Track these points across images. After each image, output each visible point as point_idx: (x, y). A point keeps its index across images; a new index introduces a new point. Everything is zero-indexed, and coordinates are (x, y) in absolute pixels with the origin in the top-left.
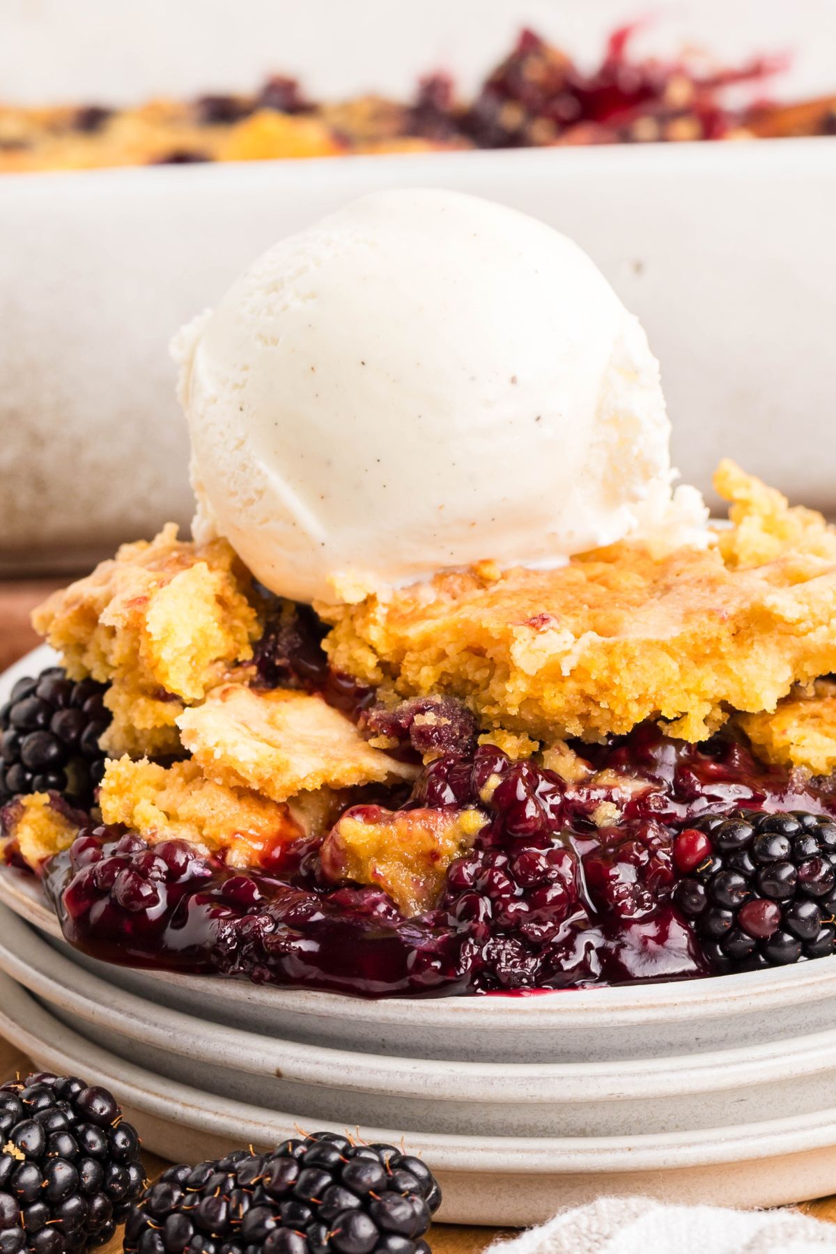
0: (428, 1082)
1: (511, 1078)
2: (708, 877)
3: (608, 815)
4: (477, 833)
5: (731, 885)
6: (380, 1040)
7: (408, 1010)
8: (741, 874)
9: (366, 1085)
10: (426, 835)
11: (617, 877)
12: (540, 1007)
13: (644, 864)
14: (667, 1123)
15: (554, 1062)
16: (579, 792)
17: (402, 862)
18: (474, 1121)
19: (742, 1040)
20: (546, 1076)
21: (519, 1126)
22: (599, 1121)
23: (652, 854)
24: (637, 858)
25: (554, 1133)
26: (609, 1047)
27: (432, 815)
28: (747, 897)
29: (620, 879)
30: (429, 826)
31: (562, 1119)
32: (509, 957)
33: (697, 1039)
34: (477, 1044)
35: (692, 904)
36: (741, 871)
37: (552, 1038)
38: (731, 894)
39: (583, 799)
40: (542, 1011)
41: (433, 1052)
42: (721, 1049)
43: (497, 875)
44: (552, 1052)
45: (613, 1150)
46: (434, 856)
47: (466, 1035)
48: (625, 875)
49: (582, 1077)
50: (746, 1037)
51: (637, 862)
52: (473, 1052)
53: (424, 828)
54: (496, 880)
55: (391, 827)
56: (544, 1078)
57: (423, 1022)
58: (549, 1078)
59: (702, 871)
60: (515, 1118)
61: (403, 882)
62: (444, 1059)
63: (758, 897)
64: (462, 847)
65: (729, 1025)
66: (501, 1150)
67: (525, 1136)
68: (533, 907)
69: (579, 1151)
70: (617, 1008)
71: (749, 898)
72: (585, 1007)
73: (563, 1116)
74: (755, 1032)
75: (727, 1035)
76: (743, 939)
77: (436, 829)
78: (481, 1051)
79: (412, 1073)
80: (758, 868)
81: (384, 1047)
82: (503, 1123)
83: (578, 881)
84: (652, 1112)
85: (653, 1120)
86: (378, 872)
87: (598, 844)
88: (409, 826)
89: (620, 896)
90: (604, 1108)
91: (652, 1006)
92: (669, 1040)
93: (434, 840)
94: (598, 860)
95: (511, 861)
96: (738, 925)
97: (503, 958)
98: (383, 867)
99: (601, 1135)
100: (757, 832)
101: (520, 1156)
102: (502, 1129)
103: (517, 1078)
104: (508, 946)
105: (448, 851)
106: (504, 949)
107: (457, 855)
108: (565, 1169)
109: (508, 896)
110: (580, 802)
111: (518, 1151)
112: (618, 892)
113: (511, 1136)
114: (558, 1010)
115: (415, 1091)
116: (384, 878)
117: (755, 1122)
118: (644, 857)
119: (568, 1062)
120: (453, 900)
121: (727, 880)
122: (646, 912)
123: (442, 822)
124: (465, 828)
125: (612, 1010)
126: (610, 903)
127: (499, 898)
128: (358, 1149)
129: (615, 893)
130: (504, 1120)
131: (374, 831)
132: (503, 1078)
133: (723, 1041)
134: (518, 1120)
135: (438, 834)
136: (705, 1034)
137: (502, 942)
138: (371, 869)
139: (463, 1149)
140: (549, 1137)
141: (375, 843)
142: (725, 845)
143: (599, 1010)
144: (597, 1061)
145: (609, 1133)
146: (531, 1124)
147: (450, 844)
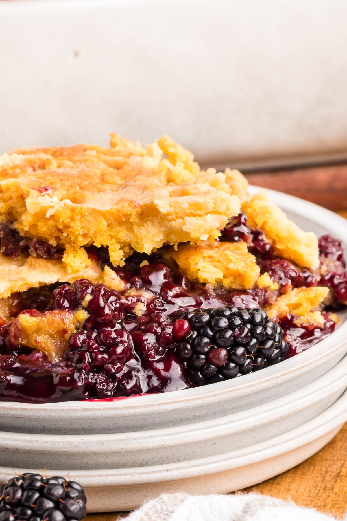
0: (72, 445)
1: (112, 441)
2: (192, 340)
3: (140, 310)
4: (84, 321)
5: (203, 342)
6: (42, 428)
7: (61, 411)
8: (208, 337)
9: (41, 449)
10: (61, 322)
11: (147, 340)
12: (125, 405)
13: (159, 334)
14: (180, 457)
15: (127, 432)
16: (127, 299)
17: (49, 335)
18: (90, 462)
19: (213, 415)
20: (128, 438)
21: (111, 463)
22: (149, 458)
23: (163, 329)
24: (156, 331)
25: (128, 466)
26: (153, 423)
27: (63, 312)
28: (211, 347)
29: (149, 341)
30: (62, 317)
31: (132, 459)
32: (101, 381)
33: (194, 416)
34: (90, 426)
35: (186, 354)
36: (207, 335)
37: (127, 420)
38: (204, 347)
39: (130, 303)
40: (126, 408)
41: (68, 431)
42: (204, 420)
43: (91, 342)
44: (126, 427)
45: (160, 471)
46: (65, 331)
47: (85, 422)
48: (150, 339)
49: (145, 437)
50: (215, 413)
51: (155, 333)
52: (88, 430)
53: (60, 318)
54: (91, 344)
55: (44, 318)
56: (127, 440)
57: (68, 417)
58: (129, 439)
59: (188, 338)
60: (109, 460)
61: (49, 344)
62: (74, 434)
63: (216, 347)
64: (77, 328)
65: (208, 408)
66: (107, 476)
67: (114, 468)
68: (110, 356)
69: (144, 473)
70: (161, 404)
71: (212, 348)
72: (147, 404)
73: (132, 457)
74: (220, 411)
75: (207, 413)
76: (211, 367)
77: (66, 318)
78: (92, 429)
79: (64, 442)
80: (215, 334)
81: (44, 430)
82: (104, 463)
83: (130, 343)
84: (174, 452)
85: (174, 456)
86: (38, 340)
87: (136, 325)
88: (53, 317)
89: (149, 349)
90: (152, 452)
91: (178, 402)
92: (181, 418)
93: (64, 324)
94: (138, 332)
95: (99, 334)
96: (208, 361)
97: (98, 381)
98: (40, 337)
99: (149, 465)
100: (212, 317)
101: (116, 477)
102: (103, 466)
103: (114, 440)
104: (100, 377)
105: (71, 329)
106: (98, 378)
107: (75, 331)
108: (138, 482)
109: (97, 351)
110: (128, 304)
111: (115, 475)
112: (148, 347)
113: (107, 469)
114: (134, 406)
115: (65, 450)
116: (41, 343)
117: (219, 454)
118: (159, 330)
119: (134, 431)
120: (72, 354)
121: (201, 340)
122: (161, 357)
123: (68, 315)
124: (79, 318)
125: (160, 405)
126: (145, 353)
127: (93, 352)
128: (48, 480)
129: (147, 348)
130: (104, 461)
131: (36, 320)
132: (108, 441)
133: (205, 416)
134: (111, 461)
135: (67, 321)
136: (197, 414)
137: (97, 375)
138: (34, 338)
139: (89, 476)
140: (125, 468)
141: (36, 326)
142: (197, 325)
143: (153, 405)
144: (147, 430)
145: (153, 464)
146: (117, 462)
147: (72, 326)
